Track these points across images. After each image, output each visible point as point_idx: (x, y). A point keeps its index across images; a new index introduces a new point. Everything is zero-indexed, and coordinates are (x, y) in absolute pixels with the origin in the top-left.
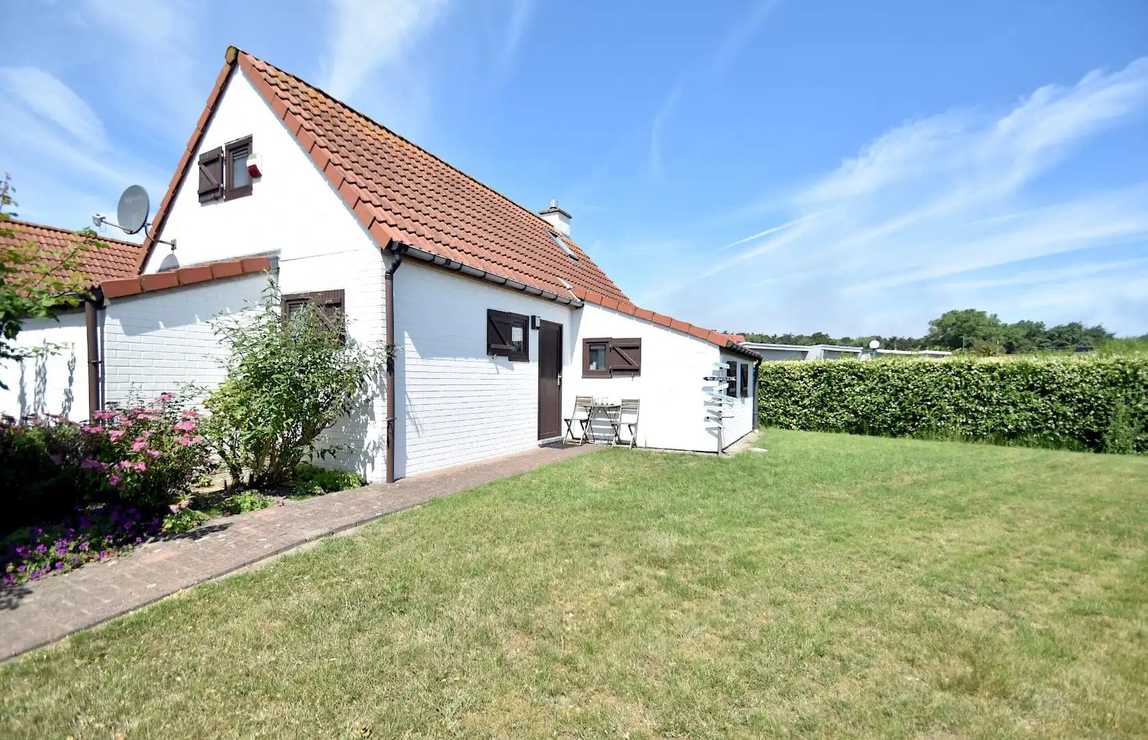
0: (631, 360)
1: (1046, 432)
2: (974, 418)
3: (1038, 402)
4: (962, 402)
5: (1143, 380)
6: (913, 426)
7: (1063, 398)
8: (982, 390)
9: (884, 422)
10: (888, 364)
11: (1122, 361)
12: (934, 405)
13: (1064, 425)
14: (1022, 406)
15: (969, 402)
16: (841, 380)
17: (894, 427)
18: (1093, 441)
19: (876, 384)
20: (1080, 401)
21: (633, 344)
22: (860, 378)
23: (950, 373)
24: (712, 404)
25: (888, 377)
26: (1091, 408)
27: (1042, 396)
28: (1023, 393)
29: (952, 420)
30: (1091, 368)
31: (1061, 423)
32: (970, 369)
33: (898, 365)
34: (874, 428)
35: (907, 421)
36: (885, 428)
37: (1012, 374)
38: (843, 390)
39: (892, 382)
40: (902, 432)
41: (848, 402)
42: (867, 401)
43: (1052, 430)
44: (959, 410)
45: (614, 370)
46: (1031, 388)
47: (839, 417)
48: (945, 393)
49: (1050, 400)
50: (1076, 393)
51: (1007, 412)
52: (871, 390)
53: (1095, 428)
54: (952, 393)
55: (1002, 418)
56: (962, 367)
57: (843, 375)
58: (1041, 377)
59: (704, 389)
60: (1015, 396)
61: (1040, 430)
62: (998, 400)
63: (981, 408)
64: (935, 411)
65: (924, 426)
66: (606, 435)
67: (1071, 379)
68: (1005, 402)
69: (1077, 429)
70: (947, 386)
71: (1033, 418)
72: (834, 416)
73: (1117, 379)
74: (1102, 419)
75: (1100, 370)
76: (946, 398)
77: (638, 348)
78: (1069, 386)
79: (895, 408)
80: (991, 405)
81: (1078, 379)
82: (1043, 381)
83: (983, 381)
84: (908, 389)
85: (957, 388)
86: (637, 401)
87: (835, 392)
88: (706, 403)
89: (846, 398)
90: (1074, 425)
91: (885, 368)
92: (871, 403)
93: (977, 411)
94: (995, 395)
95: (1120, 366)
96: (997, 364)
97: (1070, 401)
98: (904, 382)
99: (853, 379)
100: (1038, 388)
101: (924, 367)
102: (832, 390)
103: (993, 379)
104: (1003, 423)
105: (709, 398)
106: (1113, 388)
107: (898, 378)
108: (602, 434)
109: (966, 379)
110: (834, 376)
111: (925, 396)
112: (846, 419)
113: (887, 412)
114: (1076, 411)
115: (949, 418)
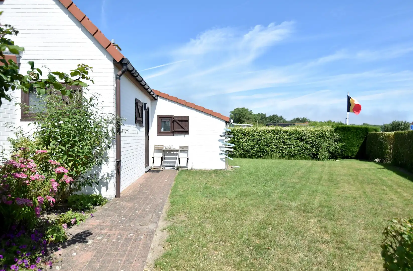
0: (184, 127)
1: (302, 154)
2: (282, 150)
3: (300, 144)
4: (278, 145)
5: (327, 136)
6: (263, 154)
7: (307, 142)
8: (284, 140)
9: (253, 153)
10: (255, 130)
11: (322, 129)
12: (269, 146)
13: (307, 152)
14: (296, 145)
15: (280, 144)
16: (238, 136)
17: (257, 155)
18: (315, 157)
19: (251, 138)
20: (311, 143)
21: (185, 119)
22: (245, 135)
23: (274, 133)
24: (223, 147)
25: (255, 135)
26: (314, 146)
27: (301, 142)
28: (296, 141)
29: (275, 151)
30: (314, 131)
31: (306, 151)
32: (280, 132)
33: (258, 130)
34: (250, 155)
35: (261, 152)
36: (254, 155)
37: (293, 134)
38: (239, 140)
39: (256, 137)
40: (260, 157)
41: (241, 145)
42: (247, 145)
43: (304, 153)
44: (277, 147)
45: (176, 132)
46: (298, 139)
47: (237, 152)
48: (273, 141)
49: (303, 143)
50: (310, 140)
51: (291, 147)
52: (249, 140)
53: (315, 153)
54: (275, 141)
55: (290, 150)
56: (278, 131)
57: (239, 134)
58: (301, 135)
59: (219, 141)
60: (293, 142)
61: (300, 154)
62: (289, 143)
63: (284, 147)
64: (270, 148)
65: (266, 154)
66: (171, 164)
67: (309, 135)
68: (291, 144)
69: (311, 153)
70: (274, 138)
71: (299, 150)
72: (236, 152)
73: (321, 135)
74: (317, 149)
75: (316, 132)
76: (273, 143)
77: (187, 121)
78: (308, 138)
79: (257, 147)
80: (286, 145)
81: (311, 135)
82: (301, 136)
83: (285, 136)
84: (261, 139)
85: (277, 139)
86: (188, 147)
87: (236, 141)
88: (220, 147)
89: (240, 144)
90: (309, 152)
91: (254, 131)
92: (249, 146)
93: (283, 147)
94: (288, 142)
95: (321, 131)
96: (289, 130)
97: (309, 143)
98: (260, 137)
99: (242, 136)
100: (300, 139)
101: (266, 131)
102: (235, 140)
103: (287, 135)
104: (290, 152)
105: (221, 145)
106: (320, 139)
107: (258, 135)
108: (168, 164)
109: (280, 136)
110: (236, 134)
111: (267, 142)
112: (240, 152)
113: (254, 149)
114: (310, 147)
115: (274, 150)
